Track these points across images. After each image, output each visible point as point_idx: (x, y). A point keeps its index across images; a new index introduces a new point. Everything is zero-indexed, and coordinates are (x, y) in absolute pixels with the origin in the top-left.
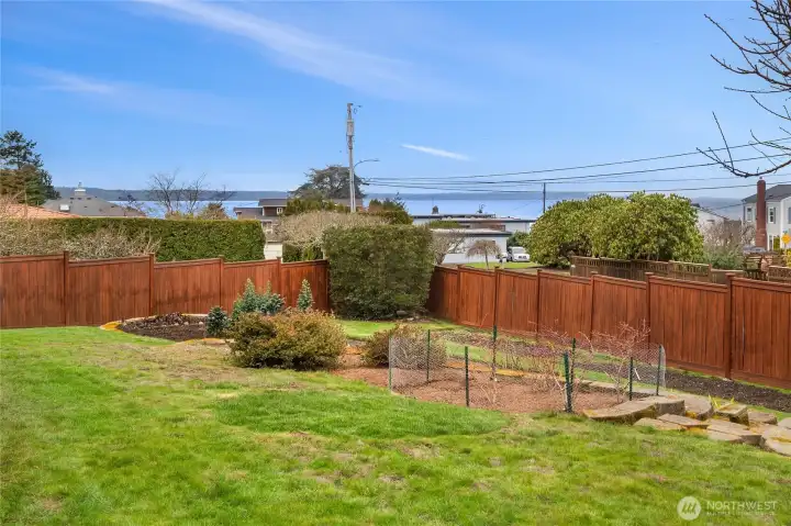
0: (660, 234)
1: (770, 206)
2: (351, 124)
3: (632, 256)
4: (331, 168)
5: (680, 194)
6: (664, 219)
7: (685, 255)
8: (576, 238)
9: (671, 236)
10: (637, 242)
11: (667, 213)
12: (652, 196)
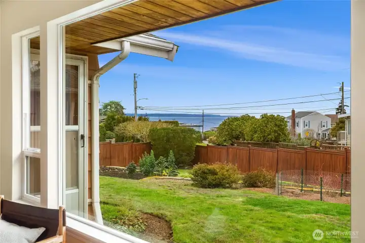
0: (275, 131)
1: (297, 120)
2: (135, 83)
3: (264, 140)
4: (111, 102)
5: (281, 115)
6: (276, 125)
7: (284, 140)
8: (238, 133)
9: (279, 132)
10: (266, 135)
11: (278, 123)
12: (271, 115)
